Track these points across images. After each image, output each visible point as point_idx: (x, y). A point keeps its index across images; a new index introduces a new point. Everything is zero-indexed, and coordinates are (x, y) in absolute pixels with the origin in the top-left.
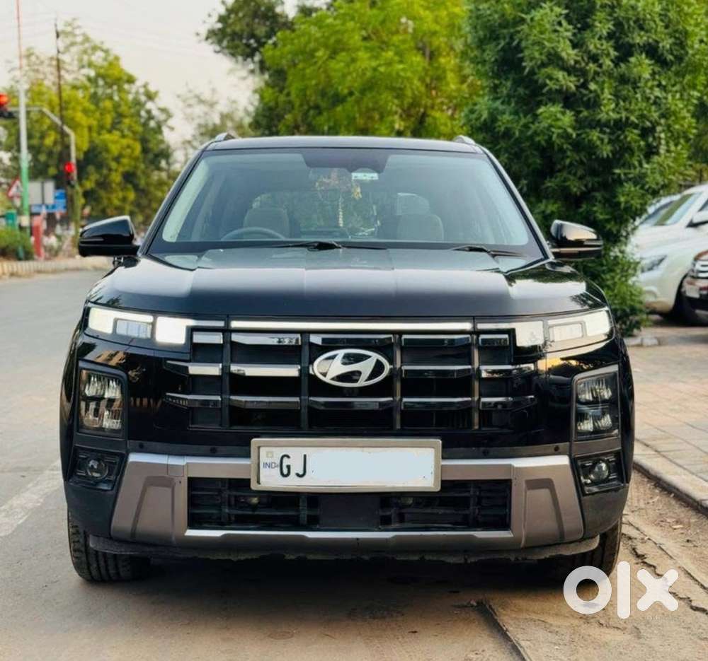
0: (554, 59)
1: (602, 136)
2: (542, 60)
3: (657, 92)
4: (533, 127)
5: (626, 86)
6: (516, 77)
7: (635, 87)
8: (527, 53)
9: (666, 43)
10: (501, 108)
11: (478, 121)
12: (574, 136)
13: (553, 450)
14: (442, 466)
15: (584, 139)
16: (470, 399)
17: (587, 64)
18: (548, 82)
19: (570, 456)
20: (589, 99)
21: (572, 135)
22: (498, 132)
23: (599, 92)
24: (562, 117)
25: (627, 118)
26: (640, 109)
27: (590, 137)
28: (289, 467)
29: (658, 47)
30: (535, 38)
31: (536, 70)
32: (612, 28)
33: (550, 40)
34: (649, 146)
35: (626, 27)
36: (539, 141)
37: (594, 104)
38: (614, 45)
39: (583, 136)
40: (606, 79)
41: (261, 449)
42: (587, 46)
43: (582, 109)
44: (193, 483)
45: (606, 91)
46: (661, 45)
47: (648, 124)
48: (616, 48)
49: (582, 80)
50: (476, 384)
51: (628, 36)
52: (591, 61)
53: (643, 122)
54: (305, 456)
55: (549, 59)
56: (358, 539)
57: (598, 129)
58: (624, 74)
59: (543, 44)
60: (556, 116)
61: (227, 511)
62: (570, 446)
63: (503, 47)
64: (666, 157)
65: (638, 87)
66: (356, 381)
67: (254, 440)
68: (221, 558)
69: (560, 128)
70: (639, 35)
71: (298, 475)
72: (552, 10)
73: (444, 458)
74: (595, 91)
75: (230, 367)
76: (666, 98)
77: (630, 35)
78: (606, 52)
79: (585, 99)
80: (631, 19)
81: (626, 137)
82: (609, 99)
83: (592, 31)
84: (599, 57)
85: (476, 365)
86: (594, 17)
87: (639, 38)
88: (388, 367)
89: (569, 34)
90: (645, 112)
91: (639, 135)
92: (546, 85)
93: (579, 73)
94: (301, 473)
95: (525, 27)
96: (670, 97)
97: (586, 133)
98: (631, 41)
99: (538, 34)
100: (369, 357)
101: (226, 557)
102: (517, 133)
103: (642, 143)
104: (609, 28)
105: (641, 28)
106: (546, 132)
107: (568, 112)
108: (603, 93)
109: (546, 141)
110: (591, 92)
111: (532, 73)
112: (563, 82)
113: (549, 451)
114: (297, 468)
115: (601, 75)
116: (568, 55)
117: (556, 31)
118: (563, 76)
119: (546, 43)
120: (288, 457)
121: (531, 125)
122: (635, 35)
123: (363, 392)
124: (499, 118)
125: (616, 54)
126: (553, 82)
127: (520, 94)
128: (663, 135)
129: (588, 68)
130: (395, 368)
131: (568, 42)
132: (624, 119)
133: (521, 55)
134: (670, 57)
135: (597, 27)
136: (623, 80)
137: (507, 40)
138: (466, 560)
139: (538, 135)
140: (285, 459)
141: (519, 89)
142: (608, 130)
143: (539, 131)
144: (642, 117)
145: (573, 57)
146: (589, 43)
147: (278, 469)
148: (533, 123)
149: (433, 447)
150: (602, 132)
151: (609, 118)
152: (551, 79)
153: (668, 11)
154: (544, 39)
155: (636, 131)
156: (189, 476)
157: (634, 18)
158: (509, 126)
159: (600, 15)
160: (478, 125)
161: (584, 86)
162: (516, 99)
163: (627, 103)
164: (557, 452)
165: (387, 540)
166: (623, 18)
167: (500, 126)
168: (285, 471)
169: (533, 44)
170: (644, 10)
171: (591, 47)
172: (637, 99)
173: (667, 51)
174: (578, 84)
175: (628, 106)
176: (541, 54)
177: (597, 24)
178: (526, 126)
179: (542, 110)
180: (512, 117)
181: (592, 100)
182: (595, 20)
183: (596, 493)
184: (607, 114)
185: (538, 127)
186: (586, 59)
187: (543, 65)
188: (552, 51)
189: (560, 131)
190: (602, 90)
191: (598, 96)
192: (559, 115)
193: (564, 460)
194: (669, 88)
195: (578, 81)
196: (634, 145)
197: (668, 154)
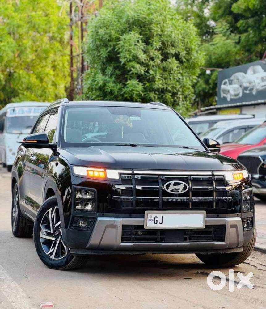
0: (135, 58)
1: (155, 95)
2: (130, 58)
3: (179, 76)
4: (124, 90)
5: (166, 73)
6: (115, 65)
7: (170, 73)
8: (122, 55)
9: (183, 53)
10: (108, 80)
11: (97, 86)
12: (143, 95)
13: (236, 216)
14: (206, 220)
15: (147, 97)
16: (213, 198)
17: (149, 62)
18: (132, 69)
19: (241, 218)
20: (149, 78)
21: (142, 94)
22: (107, 92)
23: (155, 75)
24: (138, 86)
25: (167, 88)
26: (172, 84)
27: (150, 96)
28: (157, 221)
29: (180, 55)
30: (127, 48)
31: (127, 63)
32: (161, 45)
33: (134, 49)
34: (175, 101)
35: (167, 45)
36: (126, 97)
37: (152, 80)
38: (161, 53)
39: (147, 95)
40: (157, 69)
41: (148, 215)
42: (149, 53)
43: (147, 82)
44: (124, 227)
45: (158, 74)
46: (181, 54)
47: (175, 91)
48: (162, 55)
49: (147, 69)
50: (215, 193)
51: (167, 49)
52: (151, 60)
53: (173, 90)
54: (162, 217)
55: (133, 58)
56: (178, 245)
57: (154, 92)
58: (165, 67)
59: (131, 51)
60: (135, 85)
61: (133, 236)
62: (241, 214)
63: (110, 50)
64: (183, 107)
65: (171, 73)
66: (178, 192)
67: (146, 212)
68: (127, 254)
69: (137, 91)
70: (172, 49)
71: (160, 223)
72: (134, 35)
73: (206, 218)
74: (153, 74)
75: (136, 187)
76: (183, 79)
77: (168, 48)
78: (157, 56)
79: (148, 78)
80: (169, 41)
81: (166, 97)
82: (159, 79)
83: (152, 46)
84: (155, 59)
85: (215, 186)
86: (153, 40)
87: (172, 51)
88: (188, 187)
89: (142, 47)
90: (174, 85)
91: (171, 96)
92: (131, 70)
93: (145, 65)
94: (161, 223)
95: (121, 42)
96: (184, 78)
97: (148, 94)
98: (169, 52)
99: (128, 46)
100: (182, 183)
101: (129, 254)
102: (116, 92)
103: (172, 100)
104: (160, 45)
105: (173, 46)
106: (130, 93)
107: (140, 83)
108: (156, 75)
109: (130, 97)
110: (150, 74)
111: (124, 64)
112: (139, 70)
113: (235, 216)
114: (160, 221)
115: (154, 67)
116: (142, 57)
117: (136, 45)
118: (139, 66)
119: (132, 51)
120: (157, 217)
121: (123, 89)
122: (170, 49)
123: (180, 195)
124: (107, 85)
125: (162, 57)
126: (134, 69)
127: (117, 74)
128: (181, 96)
129: (149, 63)
130: (190, 188)
131: (141, 51)
132: (165, 88)
133: (119, 55)
134: (184, 60)
135: (154, 44)
136: (164, 70)
137: (112, 47)
138: (207, 253)
139: (127, 94)
140: (156, 218)
141: (116, 71)
142: (158, 93)
143: (127, 92)
144: (173, 87)
145: (144, 58)
146: (150, 52)
147: (154, 221)
148: (124, 88)
149: (203, 214)
150: (155, 94)
151: (159, 87)
152: (134, 68)
153: (184, 38)
154: (131, 49)
155: (170, 94)
156: (123, 224)
157: (170, 41)
158: (112, 89)
159: (155, 39)
160: (97, 87)
161: (147, 72)
162: (115, 76)
163: (166, 80)
164: (238, 216)
165: (187, 245)
166: (166, 41)
167: (107, 89)
168: (156, 222)
169: (126, 51)
170: (175, 37)
171: (151, 54)
172: (170, 79)
173: (183, 57)
174: (145, 70)
175: (166, 82)
176: (130, 55)
177: (154, 43)
178: (120, 89)
179: (129, 82)
180: (114, 85)
181: (151, 79)
182: (153, 41)
183: (247, 230)
184: (158, 85)
185: (126, 90)
186: (148, 59)
187: (130, 61)
188: (135, 55)
189: (137, 93)
190: (156, 74)
191: (154, 77)
192: (137, 85)
193: (239, 219)
194: (184, 74)
195: (145, 69)
196: (169, 100)
197: (183, 106)
